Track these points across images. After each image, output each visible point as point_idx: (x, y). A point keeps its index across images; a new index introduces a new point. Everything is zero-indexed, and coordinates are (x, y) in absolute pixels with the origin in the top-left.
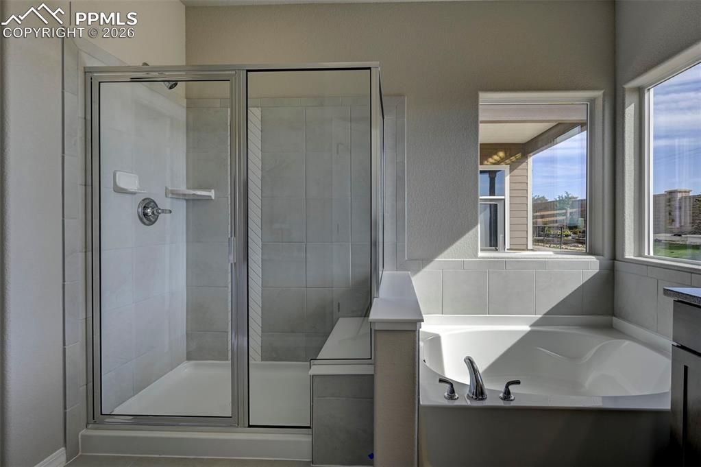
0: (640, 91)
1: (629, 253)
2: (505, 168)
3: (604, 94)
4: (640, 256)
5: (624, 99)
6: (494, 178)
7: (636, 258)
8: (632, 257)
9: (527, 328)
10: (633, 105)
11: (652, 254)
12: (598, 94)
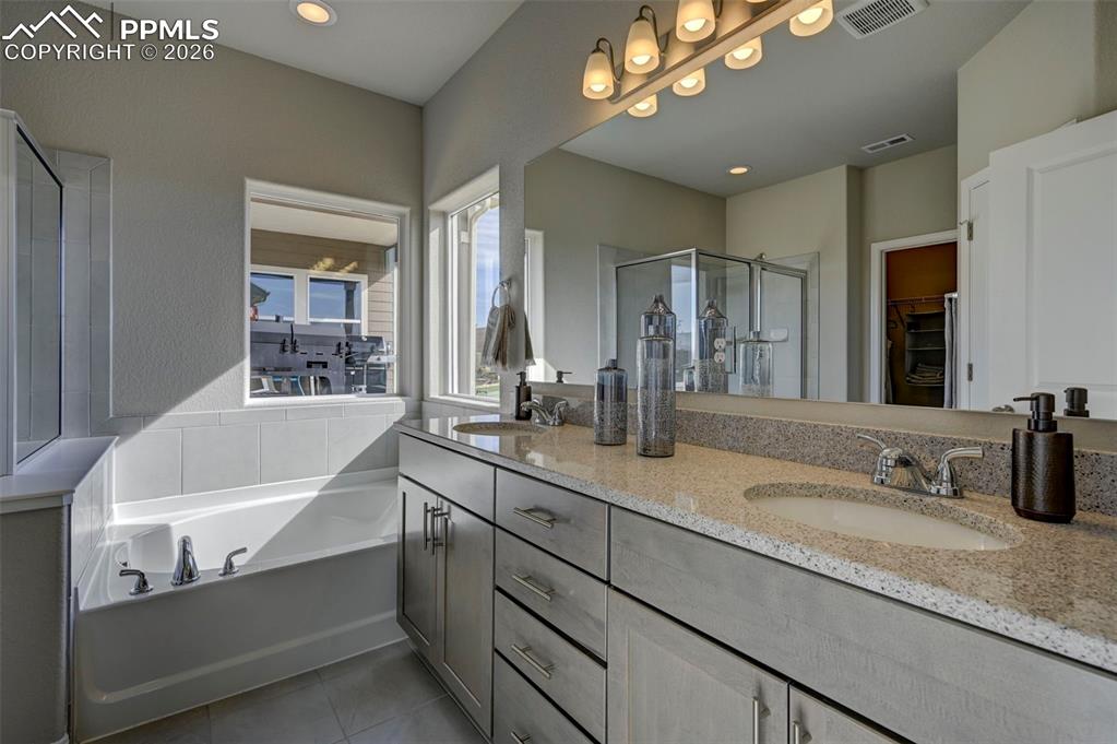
0: (444, 215)
1: (434, 392)
2: (363, 279)
3: (411, 212)
4: (446, 394)
5: (428, 222)
6: (352, 292)
7: (442, 398)
8: (437, 396)
9: (315, 494)
10: (438, 230)
11: (456, 392)
12: (406, 210)
